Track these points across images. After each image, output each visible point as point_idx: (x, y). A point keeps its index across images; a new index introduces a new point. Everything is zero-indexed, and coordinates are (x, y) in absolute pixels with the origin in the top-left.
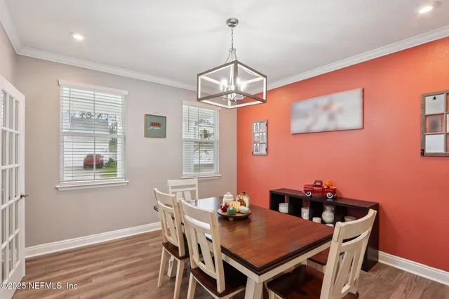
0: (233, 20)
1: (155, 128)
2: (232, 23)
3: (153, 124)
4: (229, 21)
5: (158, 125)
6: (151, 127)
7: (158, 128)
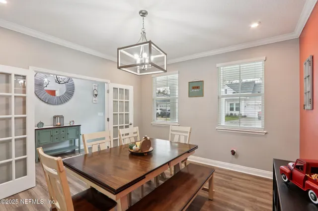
0: (143, 12)
1: (195, 90)
2: (143, 14)
3: (194, 88)
4: (140, 12)
5: (198, 88)
6: (193, 90)
7: (198, 90)
